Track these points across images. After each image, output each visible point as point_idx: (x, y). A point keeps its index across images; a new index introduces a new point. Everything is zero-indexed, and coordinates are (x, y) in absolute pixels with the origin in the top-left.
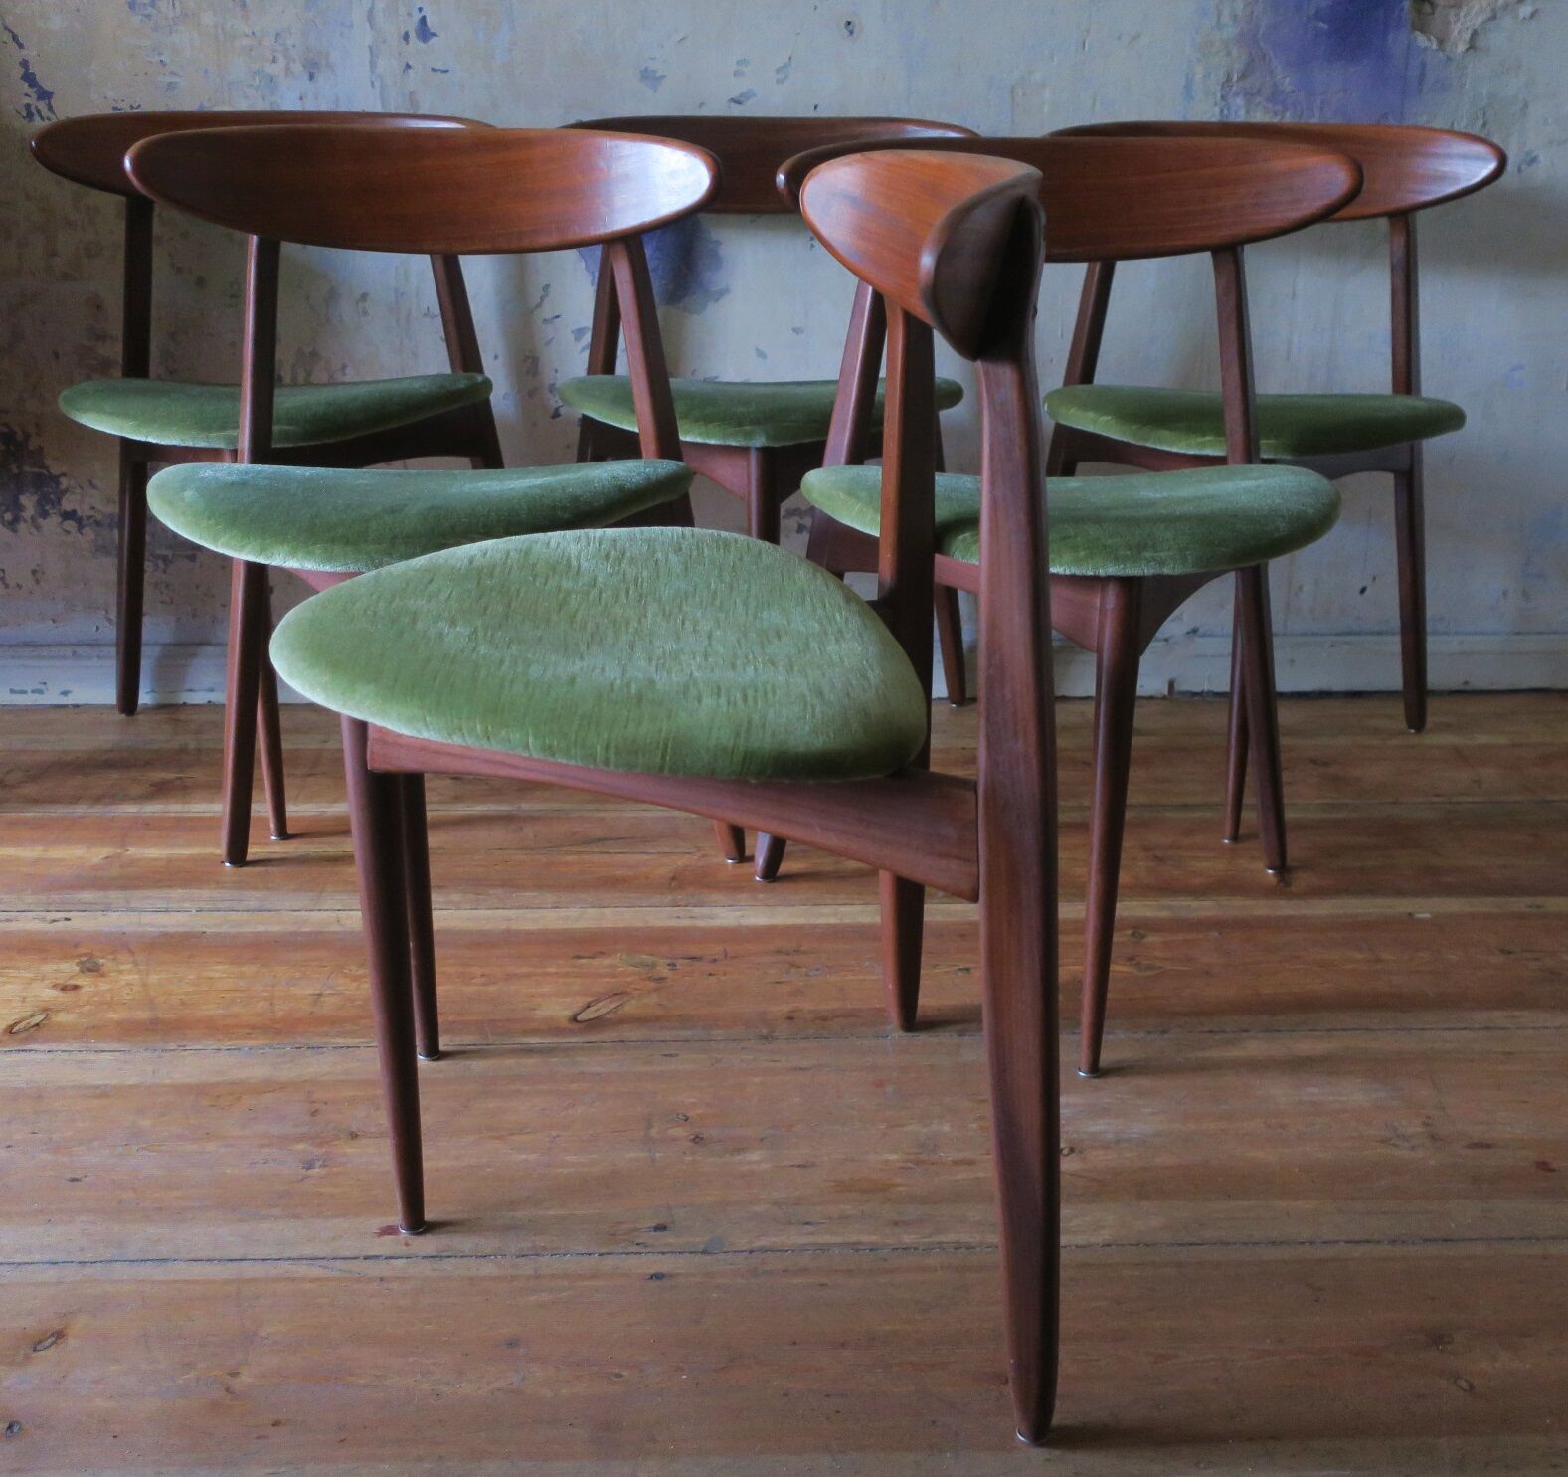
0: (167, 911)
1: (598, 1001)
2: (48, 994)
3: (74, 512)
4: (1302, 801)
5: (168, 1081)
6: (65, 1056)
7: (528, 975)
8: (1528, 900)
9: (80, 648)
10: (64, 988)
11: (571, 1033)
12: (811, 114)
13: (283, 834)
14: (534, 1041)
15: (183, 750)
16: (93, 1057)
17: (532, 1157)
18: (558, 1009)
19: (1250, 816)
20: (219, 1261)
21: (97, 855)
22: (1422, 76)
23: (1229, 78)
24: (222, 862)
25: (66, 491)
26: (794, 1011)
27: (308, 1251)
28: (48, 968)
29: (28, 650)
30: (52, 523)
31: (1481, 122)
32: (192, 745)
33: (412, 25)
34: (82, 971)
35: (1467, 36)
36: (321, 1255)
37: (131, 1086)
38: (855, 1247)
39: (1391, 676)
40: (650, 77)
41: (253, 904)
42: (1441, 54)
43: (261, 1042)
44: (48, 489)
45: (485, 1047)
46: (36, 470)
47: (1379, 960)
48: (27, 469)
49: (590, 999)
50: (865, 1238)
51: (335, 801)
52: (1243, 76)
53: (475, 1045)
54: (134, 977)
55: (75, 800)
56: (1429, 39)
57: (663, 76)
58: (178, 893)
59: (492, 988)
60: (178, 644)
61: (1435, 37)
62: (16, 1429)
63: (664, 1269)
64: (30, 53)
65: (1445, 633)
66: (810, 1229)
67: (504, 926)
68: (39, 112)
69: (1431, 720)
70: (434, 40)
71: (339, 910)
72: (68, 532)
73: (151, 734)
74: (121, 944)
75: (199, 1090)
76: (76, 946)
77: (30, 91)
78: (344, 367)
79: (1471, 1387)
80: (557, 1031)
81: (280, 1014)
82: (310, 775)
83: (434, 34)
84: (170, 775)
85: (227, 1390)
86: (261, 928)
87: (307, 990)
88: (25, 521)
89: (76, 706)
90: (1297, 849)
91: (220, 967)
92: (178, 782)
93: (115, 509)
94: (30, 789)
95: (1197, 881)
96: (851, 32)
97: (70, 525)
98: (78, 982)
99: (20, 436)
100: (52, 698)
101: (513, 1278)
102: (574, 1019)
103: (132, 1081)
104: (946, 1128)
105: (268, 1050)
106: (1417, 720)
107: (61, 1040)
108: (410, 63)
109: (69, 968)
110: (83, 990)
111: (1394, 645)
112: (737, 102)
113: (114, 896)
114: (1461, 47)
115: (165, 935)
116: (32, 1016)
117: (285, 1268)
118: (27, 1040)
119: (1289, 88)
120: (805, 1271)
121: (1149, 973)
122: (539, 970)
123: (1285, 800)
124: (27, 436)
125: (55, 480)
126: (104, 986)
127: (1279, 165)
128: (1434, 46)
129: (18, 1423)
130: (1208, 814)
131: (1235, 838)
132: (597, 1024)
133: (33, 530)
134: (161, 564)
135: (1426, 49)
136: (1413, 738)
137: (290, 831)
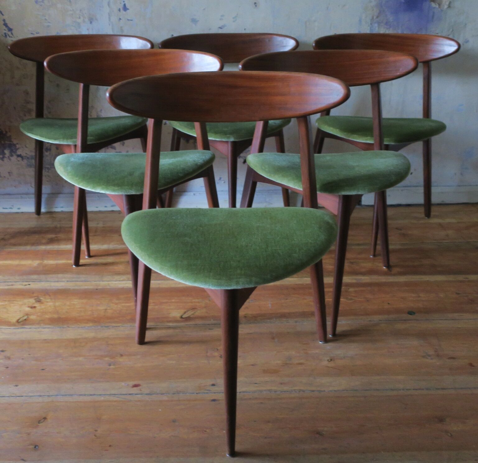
0: (58, 282)
1: (187, 311)
2: (28, 309)
3: (21, 155)
4: (395, 243)
5: (66, 338)
6: (35, 330)
7: (166, 303)
8: (464, 276)
9: (23, 195)
10: (32, 307)
11: (182, 322)
12: (244, 32)
13: (90, 256)
14: (171, 324)
15: (56, 227)
16: (43, 330)
17: (174, 362)
18: (176, 314)
19: (379, 247)
20: (88, 395)
21: (35, 263)
22: (433, 17)
23: (373, 18)
24: (72, 265)
25: (18, 149)
26: (246, 314)
27: (113, 392)
28: (26, 301)
29: (7, 196)
30: (14, 158)
31: (451, 30)
32: (58, 226)
33: (121, 6)
34: (36, 302)
35: (448, 3)
36: (116, 393)
37: (55, 340)
38: (270, 391)
39: (420, 200)
40: (194, 21)
41: (83, 279)
42: (439, 9)
43: (91, 325)
44: (13, 148)
45: (156, 326)
46: (9, 142)
47: (419, 297)
48: (7, 142)
49: (185, 310)
50: (273, 388)
51: (103, 244)
52: (377, 17)
53: (153, 326)
54: (51, 304)
55: (26, 244)
56: (436, 4)
57: (198, 21)
58: (60, 275)
59: (156, 307)
60: (52, 194)
61: (438, 3)
62: (37, 447)
63: (215, 398)
64: (5, 17)
65: (437, 186)
66: (256, 385)
67: (157, 286)
68: (8, 35)
69: (432, 214)
70: (128, 11)
71: (108, 281)
72: (19, 161)
73: (46, 222)
74: (46, 292)
75: (75, 341)
76: (33, 293)
77: (6, 29)
78: (101, 110)
79: (452, 435)
80: (177, 321)
81: (95, 316)
82: (95, 236)
83: (128, 9)
84: (53, 236)
85: (95, 436)
86: (86, 287)
87: (102, 308)
88: (6, 158)
89: (22, 213)
90: (393, 259)
91: (75, 300)
92: (56, 238)
93: (33, 154)
94: (13, 241)
95: (363, 270)
96: (256, 6)
97: (20, 159)
98: (35, 305)
99: (4, 132)
100: (15, 210)
101: (172, 401)
102: (181, 317)
103: (55, 338)
104: (294, 353)
105: (93, 328)
106: (428, 214)
107: (33, 324)
108: (121, 18)
109: (32, 301)
110: (37, 308)
111: (421, 190)
112: (220, 28)
113: (43, 277)
114: (446, 7)
115: (58, 289)
116: (23, 317)
117: (107, 398)
118: (23, 325)
119: (392, 21)
120: (256, 398)
121: (351, 301)
122: (170, 301)
123: (390, 242)
124: (6, 132)
125: (15, 145)
126: (43, 307)
127: (392, 59)
128: (437, 7)
129: (37, 446)
130: (365, 247)
131: (374, 255)
132: (188, 319)
133: (9, 161)
134: (47, 170)
135: (434, 8)
136: (427, 221)
137: (91, 254)
